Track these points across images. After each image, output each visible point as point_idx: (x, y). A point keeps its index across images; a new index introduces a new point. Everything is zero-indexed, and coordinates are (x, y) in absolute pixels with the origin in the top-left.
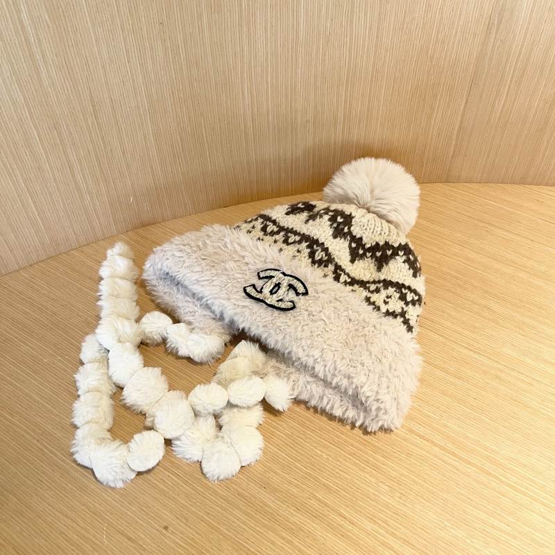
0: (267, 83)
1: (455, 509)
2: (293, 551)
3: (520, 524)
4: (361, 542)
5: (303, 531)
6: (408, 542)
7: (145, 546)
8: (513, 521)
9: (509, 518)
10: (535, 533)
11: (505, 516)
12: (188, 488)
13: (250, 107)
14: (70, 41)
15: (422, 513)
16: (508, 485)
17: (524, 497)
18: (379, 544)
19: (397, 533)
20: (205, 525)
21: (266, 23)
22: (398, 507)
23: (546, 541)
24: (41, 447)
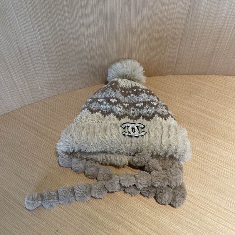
0: (95, 37)
1: (176, 217)
3: (202, 222)
4: (138, 233)
5: (114, 229)
6: (157, 232)
8: (200, 221)
9: (198, 220)
10: (208, 226)
11: (196, 219)
12: (66, 213)
13: (88, 47)
14: (7, 24)
15: (163, 220)
16: (198, 206)
17: (204, 211)
19: (153, 229)
20: (74, 229)
21: (93, 12)
22: (153, 217)
23: (212, 229)
24: (4, 198)
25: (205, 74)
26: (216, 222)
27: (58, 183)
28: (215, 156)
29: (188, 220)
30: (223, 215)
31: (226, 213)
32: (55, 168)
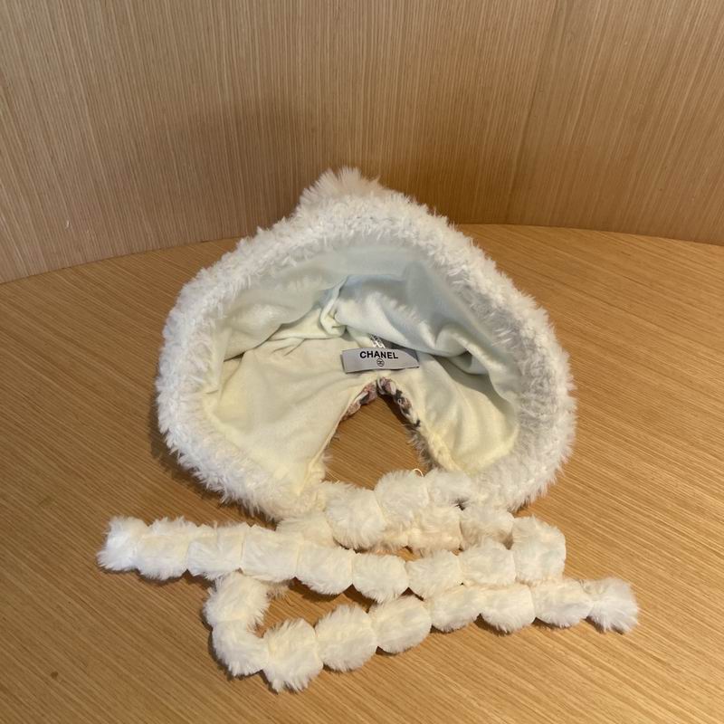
1: (462, 659)
2: (230, 711)
3: (547, 681)
4: (326, 700)
6: (391, 702)
7: (21, 699)
8: (540, 678)
9: (534, 673)
10: (567, 695)
11: (528, 670)
12: (94, 620)
13: (232, 105)
15: (416, 663)
17: (556, 644)
18: (352, 705)
19: (378, 690)
20: (111, 672)
23: (581, 708)
25: (606, 227)
26: (594, 685)
27: (82, 520)
28: (612, 475)
29: (500, 670)
30: (621, 664)
31: (631, 657)
32: (83, 476)
